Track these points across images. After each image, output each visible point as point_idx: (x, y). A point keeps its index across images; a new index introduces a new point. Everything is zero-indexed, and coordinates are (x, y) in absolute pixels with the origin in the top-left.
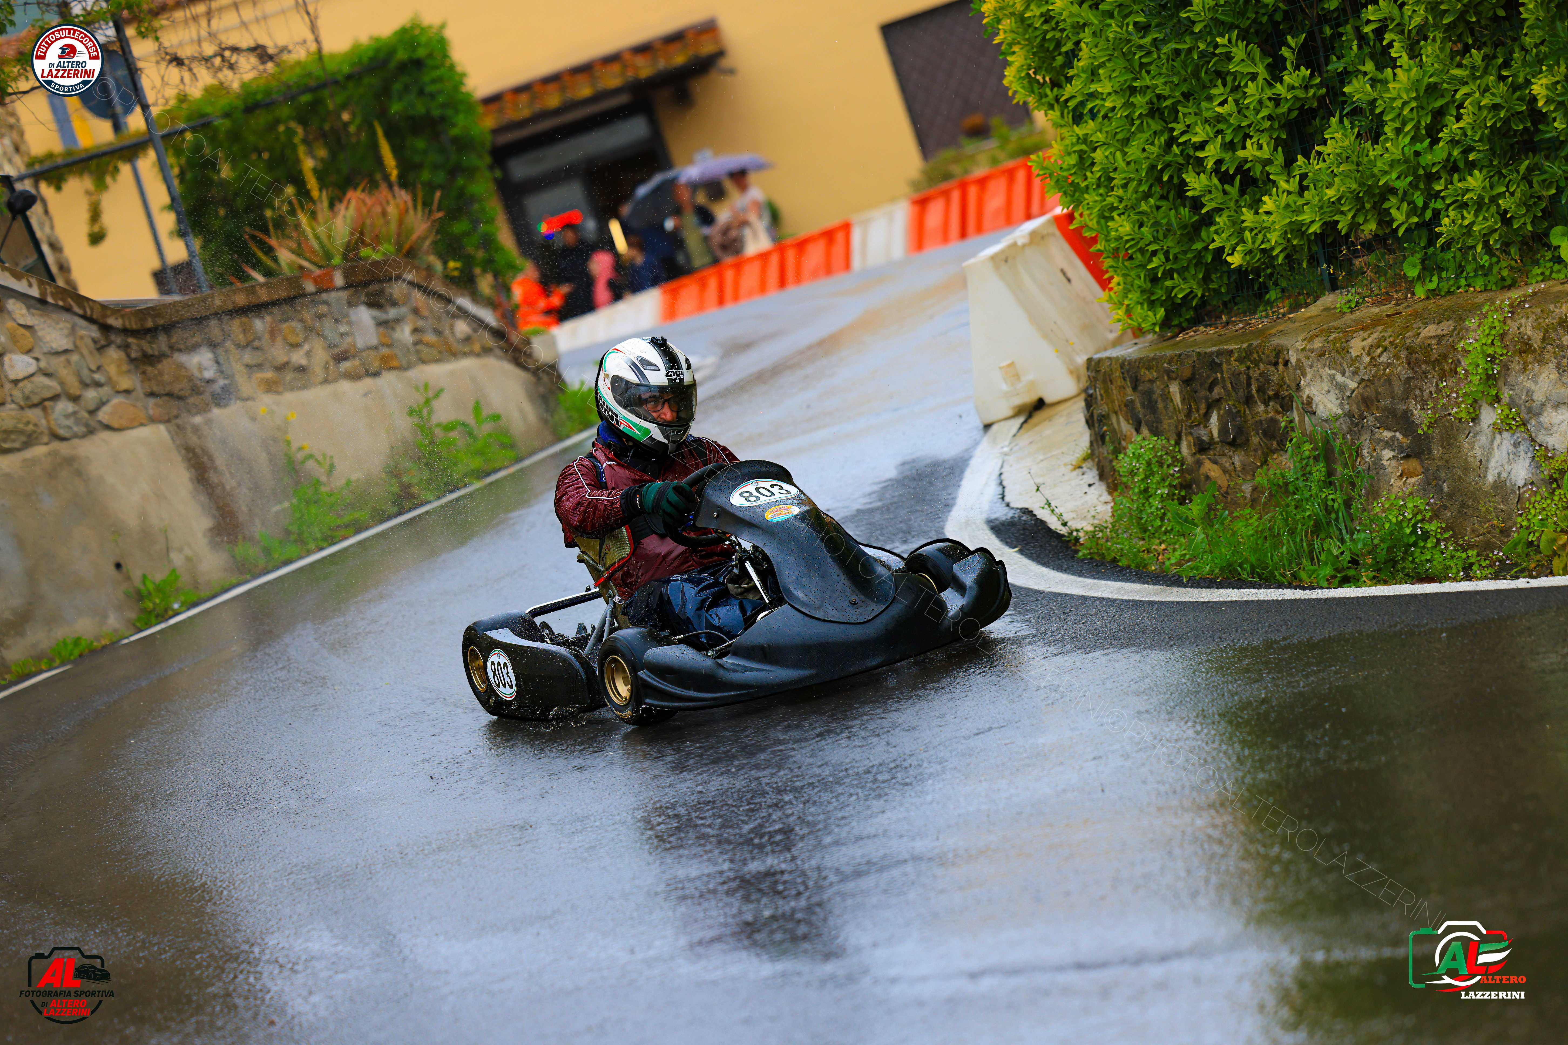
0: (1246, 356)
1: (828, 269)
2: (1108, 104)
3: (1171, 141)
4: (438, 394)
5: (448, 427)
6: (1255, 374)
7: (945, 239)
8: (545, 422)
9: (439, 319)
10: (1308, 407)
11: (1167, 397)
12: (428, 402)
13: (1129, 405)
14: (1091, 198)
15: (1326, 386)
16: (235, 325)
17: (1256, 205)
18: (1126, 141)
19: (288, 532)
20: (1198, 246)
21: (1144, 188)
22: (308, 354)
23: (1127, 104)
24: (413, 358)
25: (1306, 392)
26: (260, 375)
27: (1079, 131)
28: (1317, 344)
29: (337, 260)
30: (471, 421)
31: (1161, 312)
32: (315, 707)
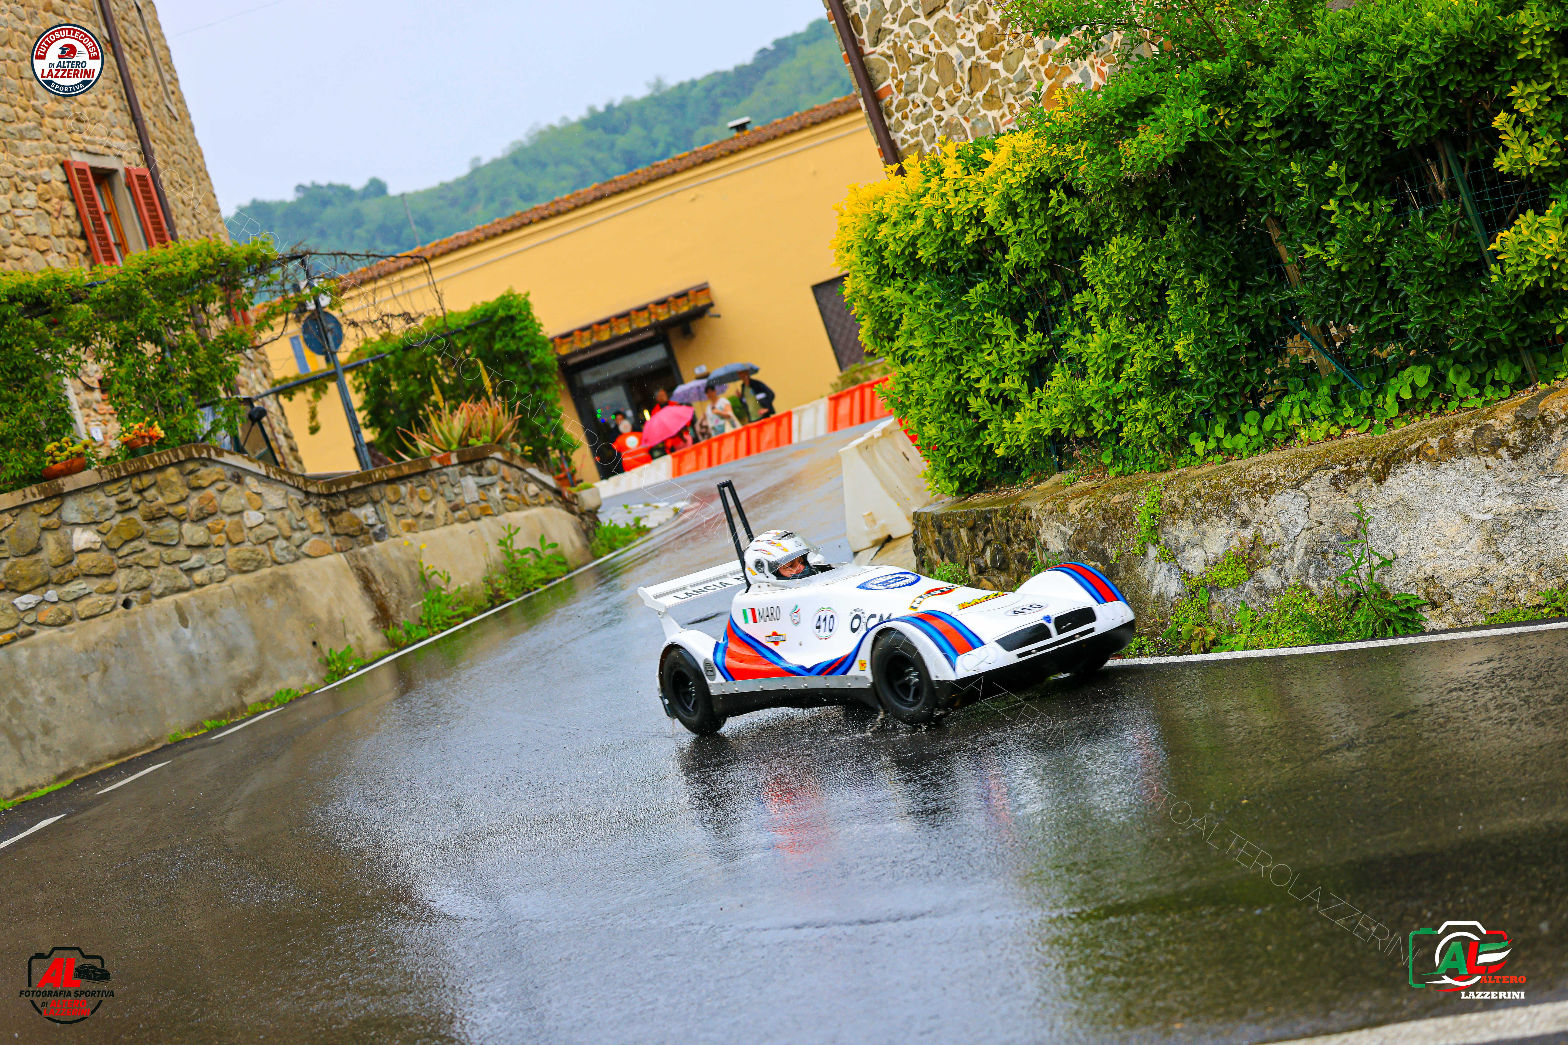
0: (1006, 514)
1: (777, 442)
2: (920, 353)
3: (960, 377)
4: (517, 530)
5: (524, 552)
6: (1011, 524)
7: (851, 423)
8: (586, 547)
9: (517, 483)
10: (1045, 548)
11: (959, 538)
12: (510, 536)
13: (937, 542)
14: (912, 411)
15: (1054, 532)
16: (389, 490)
17: (1012, 417)
18: (933, 376)
19: (421, 620)
20: (978, 443)
21: (944, 406)
22: (435, 507)
23: (933, 354)
24: (501, 508)
25: (1043, 538)
26: (404, 521)
27: (905, 369)
28: (1049, 506)
29: (454, 447)
30: (539, 548)
31: (957, 484)
32: (424, 739)
